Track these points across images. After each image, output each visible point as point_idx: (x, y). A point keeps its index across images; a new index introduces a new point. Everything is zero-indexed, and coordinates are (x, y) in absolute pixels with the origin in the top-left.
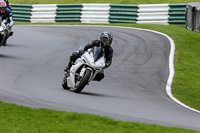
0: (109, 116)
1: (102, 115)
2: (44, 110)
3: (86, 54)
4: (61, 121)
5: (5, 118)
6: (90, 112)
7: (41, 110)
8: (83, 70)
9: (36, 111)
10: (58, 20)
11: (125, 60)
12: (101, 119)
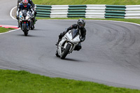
0: (105, 83)
1: (100, 82)
3: (68, 34)
5: (32, 84)
6: (91, 81)
7: (57, 78)
8: (66, 44)
9: (54, 79)
10: (69, 16)
11: (116, 44)
12: (99, 85)
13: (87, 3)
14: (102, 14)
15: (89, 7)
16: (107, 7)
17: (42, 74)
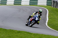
9: (8, 30)
10: (14, 4)
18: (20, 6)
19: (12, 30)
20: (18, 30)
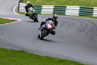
1: (75, 61)
2: (47, 57)
4: (55, 63)
5: (28, 60)
6: (69, 59)
9: (43, 57)
12: (75, 62)
13: (67, 5)
14: (77, 13)
15: (68, 7)
16: (81, 8)
17: (35, 53)
18: (63, 16)
19: (50, 58)
20: (60, 57)
